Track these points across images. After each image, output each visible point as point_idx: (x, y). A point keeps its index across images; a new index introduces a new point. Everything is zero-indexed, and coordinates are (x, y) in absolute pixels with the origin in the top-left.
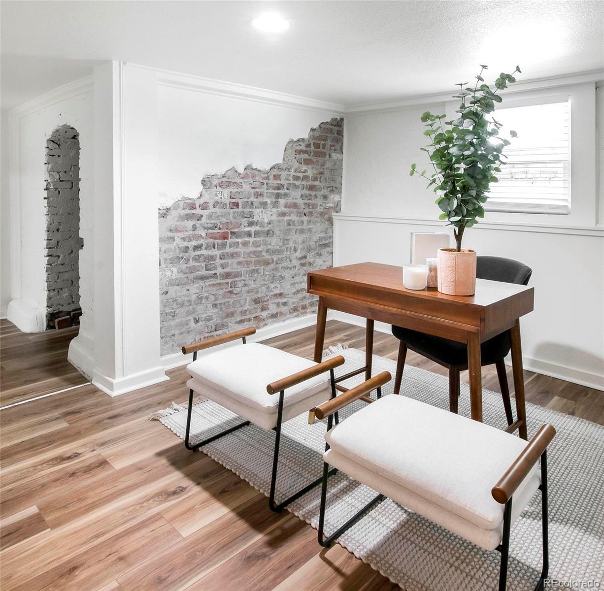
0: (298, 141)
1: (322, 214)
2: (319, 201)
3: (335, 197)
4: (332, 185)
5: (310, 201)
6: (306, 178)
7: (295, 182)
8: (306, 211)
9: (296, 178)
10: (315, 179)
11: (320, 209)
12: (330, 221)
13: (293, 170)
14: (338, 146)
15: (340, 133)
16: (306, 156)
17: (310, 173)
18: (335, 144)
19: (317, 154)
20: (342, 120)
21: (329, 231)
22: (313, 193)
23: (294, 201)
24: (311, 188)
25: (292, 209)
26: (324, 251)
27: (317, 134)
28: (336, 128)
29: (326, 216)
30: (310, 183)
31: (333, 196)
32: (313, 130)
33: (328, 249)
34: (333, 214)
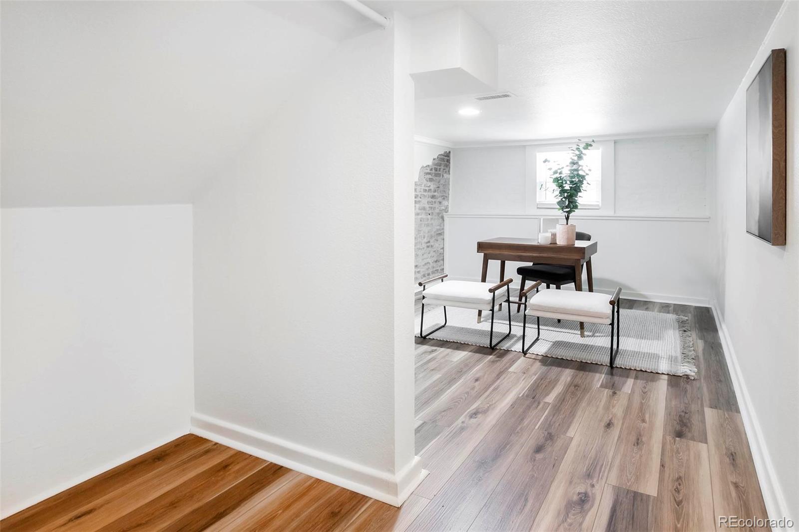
0: (426, 166)
1: (438, 214)
2: (437, 205)
3: (445, 203)
4: (444, 194)
5: (432, 206)
6: (430, 190)
7: (424, 193)
8: (430, 212)
9: (425, 191)
10: (435, 191)
11: (437, 211)
12: (443, 218)
13: (423, 185)
14: (447, 170)
15: (448, 161)
16: (430, 176)
17: (433, 187)
18: (445, 168)
19: (436, 175)
20: (450, 152)
21: (442, 225)
22: (434, 200)
23: (424, 205)
24: (433, 197)
25: (422, 211)
26: (440, 238)
27: (436, 162)
28: (446, 158)
29: (440, 215)
30: (433, 194)
31: (444, 202)
32: (434, 159)
33: (442, 237)
34: (444, 214)
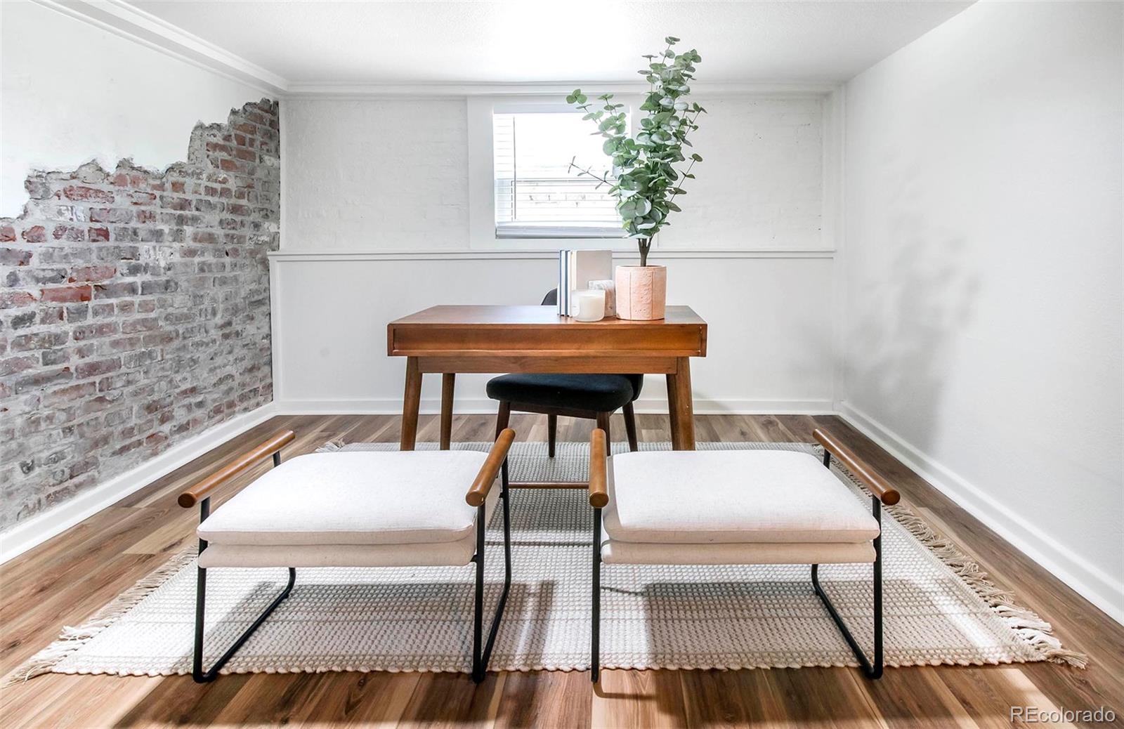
0: (211, 127)
1: (253, 253)
2: (247, 232)
3: (270, 227)
4: (266, 206)
5: (232, 232)
6: (225, 192)
7: (209, 198)
8: (229, 247)
9: (212, 191)
10: (241, 195)
11: (249, 245)
12: (265, 263)
13: (204, 176)
14: (272, 146)
15: (275, 124)
16: (223, 155)
17: (233, 184)
18: (267, 141)
19: (243, 155)
20: (277, 104)
21: (264, 279)
22: (238, 219)
23: (209, 230)
24: (236, 209)
25: (206, 244)
26: (258, 312)
27: (241, 120)
28: (268, 116)
29: (259, 256)
30: (233, 201)
31: (266, 225)
32: (234, 112)
33: (264, 309)
34: (268, 253)
